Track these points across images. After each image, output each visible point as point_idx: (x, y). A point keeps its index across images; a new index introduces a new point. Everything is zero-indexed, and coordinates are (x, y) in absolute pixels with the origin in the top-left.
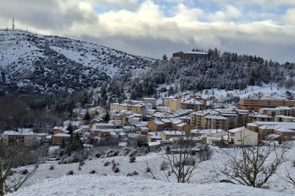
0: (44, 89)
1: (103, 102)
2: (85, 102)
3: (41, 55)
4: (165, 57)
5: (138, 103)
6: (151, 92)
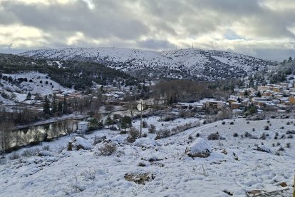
0: (210, 78)
2: (241, 85)
3: (207, 60)
4: (290, 58)
5: (277, 86)
6: (283, 79)
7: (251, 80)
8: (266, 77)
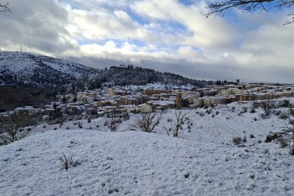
0: (39, 85)
1: (73, 92)
2: (63, 91)
3: (37, 66)
4: (106, 69)
5: (92, 92)
7: (73, 87)
8: (86, 84)
